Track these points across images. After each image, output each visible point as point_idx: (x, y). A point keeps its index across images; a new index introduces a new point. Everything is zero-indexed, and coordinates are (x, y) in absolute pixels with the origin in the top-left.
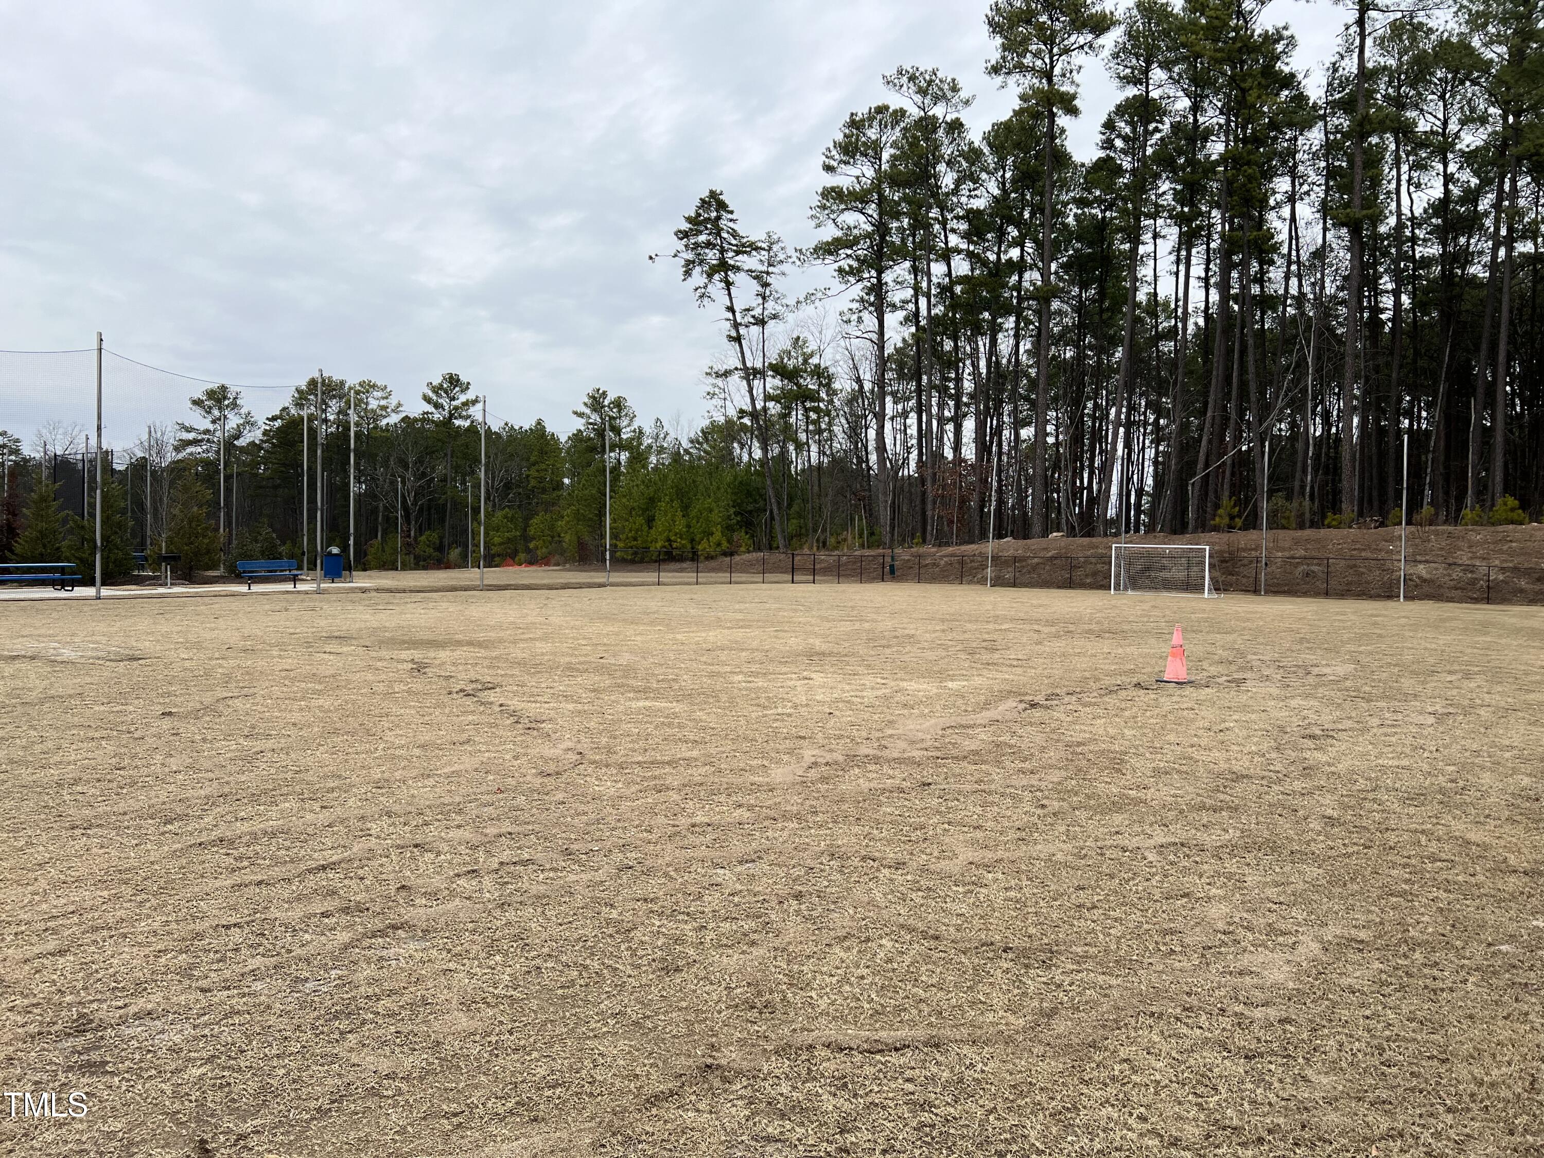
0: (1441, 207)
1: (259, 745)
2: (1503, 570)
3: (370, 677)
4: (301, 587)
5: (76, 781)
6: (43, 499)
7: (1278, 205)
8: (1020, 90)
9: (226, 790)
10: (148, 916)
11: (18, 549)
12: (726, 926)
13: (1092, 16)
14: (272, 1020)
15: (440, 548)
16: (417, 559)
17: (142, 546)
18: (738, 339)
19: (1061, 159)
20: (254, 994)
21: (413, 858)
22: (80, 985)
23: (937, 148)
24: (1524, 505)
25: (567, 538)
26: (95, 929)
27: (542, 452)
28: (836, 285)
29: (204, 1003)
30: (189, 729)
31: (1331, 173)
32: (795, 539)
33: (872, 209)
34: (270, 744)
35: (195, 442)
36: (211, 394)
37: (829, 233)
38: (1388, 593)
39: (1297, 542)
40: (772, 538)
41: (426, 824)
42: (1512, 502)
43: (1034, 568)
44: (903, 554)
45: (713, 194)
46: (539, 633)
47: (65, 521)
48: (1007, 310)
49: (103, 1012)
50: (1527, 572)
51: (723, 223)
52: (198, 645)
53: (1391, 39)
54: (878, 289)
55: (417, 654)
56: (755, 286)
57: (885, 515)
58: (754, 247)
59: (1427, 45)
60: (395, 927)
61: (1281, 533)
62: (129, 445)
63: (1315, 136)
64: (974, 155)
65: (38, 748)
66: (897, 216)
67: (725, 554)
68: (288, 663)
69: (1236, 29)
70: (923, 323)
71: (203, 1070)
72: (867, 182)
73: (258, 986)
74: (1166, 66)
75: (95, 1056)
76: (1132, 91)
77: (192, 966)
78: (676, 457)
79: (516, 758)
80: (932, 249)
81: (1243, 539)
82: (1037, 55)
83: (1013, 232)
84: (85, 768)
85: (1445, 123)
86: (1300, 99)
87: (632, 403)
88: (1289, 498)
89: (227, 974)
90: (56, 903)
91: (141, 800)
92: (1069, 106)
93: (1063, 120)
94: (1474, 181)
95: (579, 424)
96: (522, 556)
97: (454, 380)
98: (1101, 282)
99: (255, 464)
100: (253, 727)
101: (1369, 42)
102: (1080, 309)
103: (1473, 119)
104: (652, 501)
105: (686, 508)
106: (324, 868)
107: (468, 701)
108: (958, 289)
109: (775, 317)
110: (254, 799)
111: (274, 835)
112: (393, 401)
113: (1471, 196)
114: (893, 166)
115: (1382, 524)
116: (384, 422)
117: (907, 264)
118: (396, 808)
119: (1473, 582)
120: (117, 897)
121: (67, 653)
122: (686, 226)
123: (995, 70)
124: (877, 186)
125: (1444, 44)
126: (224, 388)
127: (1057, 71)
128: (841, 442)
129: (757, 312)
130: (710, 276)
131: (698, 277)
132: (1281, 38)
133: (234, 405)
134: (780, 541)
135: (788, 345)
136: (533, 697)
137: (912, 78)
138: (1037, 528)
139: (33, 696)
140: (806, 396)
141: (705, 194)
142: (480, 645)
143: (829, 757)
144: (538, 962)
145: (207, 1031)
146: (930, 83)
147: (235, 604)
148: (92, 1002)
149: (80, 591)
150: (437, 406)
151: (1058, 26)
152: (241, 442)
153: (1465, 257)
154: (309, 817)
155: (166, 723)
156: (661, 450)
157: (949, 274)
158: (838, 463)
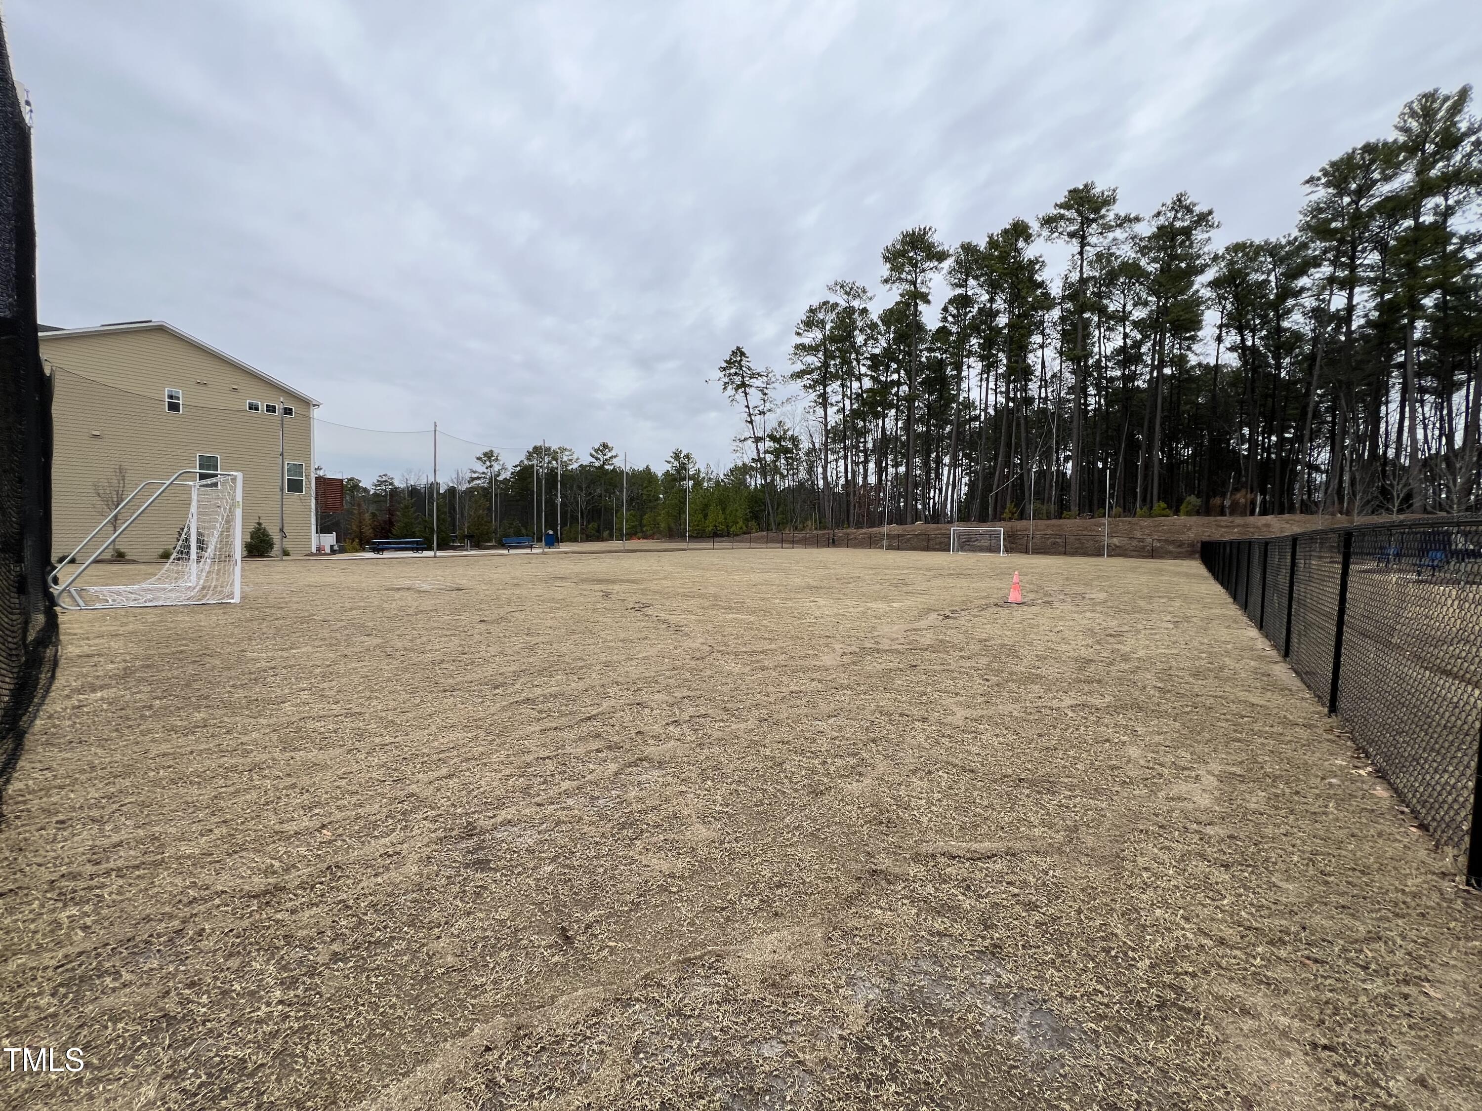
0: (1122, 350)
1: (535, 640)
2: (1159, 541)
3: (582, 599)
4: (534, 551)
5: (442, 661)
6: (407, 507)
7: (1035, 350)
8: (900, 291)
9: (524, 668)
10: (497, 751)
11: (394, 532)
12: (839, 762)
13: (937, 253)
14: (586, 829)
15: (598, 531)
16: (587, 536)
17: (454, 531)
18: (751, 422)
19: (920, 327)
20: (569, 809)
21: (638, 712)
22: (465, 800)
23: (855, 322)
24: (1169, 507)
25: (663, 525)
26: (467, 760)
27: (650, 482)
28: (802, 393)
29: (541, 815)
30: (495, 629)
31: (1065, 334)
32: (780, 526)
33: (821, 354)
34: (541, 639)
35: (478, 478)
36: (485, 454)
37: (799, 367)
38: (1098, 553)
39: (1048, 526)
40: (769, 525)
41: (639, 690)
42: (1163, 505)
43: (908, 540)
44: (839, 533)
45: (738, 348)
46: (662, 575)
47: (417, 518)
48: (891, 406)
49: (483, 823)
50: (1172, 542)
51: (743, 363)
52: (490, 582)
53: (1096, 262)
54: (824, 396)
55: (603, 587)
56: (761, 395)
57: (828, 513)
58: (760, 375)
59: (1116, 264)
60: (641, 760)
61: (1040, 522)
62: (446, 480)
63: (1056, 313)
64: (873, 326)
65: (418, 641)
66: (834, 358)
67: (745, 533)
68: (539, 591)
69: (1014, 257)
70: (847, 413)
71: (550, 868)
72: (818, 341)
73: (570, 802)
74: (976, 278)
75: (481, 855)
76: (959, 291)
77: (529, 787)
78: (717, 483)
79: (676, 648)
80: (853, 374)
81: (1020, 525)
82: (908, 273)
83: (894, 366)
84: (445, 654)
85: (1124, 306)
86: (1046, 295)
87: (694, 456)
88: (1043, 503)
89: (551, 793)
90: (444, 740)
91: (478, 674)
92: (925, 298)
93: (922, 307)
94: (1139, 337)
95: (668, 467)
96: (640, 535)
97: (605, 446)
98: (940, 392)
99: (507, 489)
100: (529, 629)
101: (1085, 263)
102: (929, 406)
103: (1140, 303)
104: (706, 506)
105: (724, 509)
106: (589, 718)
107: (638, 614)
108: (865, 395)
109: (770, 410)
110: (540, 673)
111: (556, 696)
112: (575, 457)
113: (1137, 345)
114: (832, 332)
115: (1092, 517)
116: (570, 468)
117: (839, 383)
118: (620, 679)
119: (1144, 547)
120: (476, 736)
121: (425, 587)
122: (724, 365)
123: (886, 281)
124: (823, 343)
125: (1124, 264)
126: (492, 451)
127: (919, 281)
128: (803, 475)
129: (761, 408)
130: (736, 390)
131: (730, 391)
132: (1038, 262)
133: (497, 460)
134: (773, 527)
135: (776, 425)
136: (671, 611)
137: (842, 287)
138: (909, 520)
139: (411, 611)
140: (787, 451)
141: (734, 348)
142: (634, 582)
143: (850, 649)
144: (734, 786)
145: (547, 837)
146: (851, 289)
147: (503, 560)
148: (474, 813)
149: (427, 553)
150: (597, 459)
151: (919, 258)
152: (500, 478)
153: (1133, 377)
154: (573, 685)
155: (483, 627)
156: (710, 479)
157: (861, 388)
158: (801, 484)
